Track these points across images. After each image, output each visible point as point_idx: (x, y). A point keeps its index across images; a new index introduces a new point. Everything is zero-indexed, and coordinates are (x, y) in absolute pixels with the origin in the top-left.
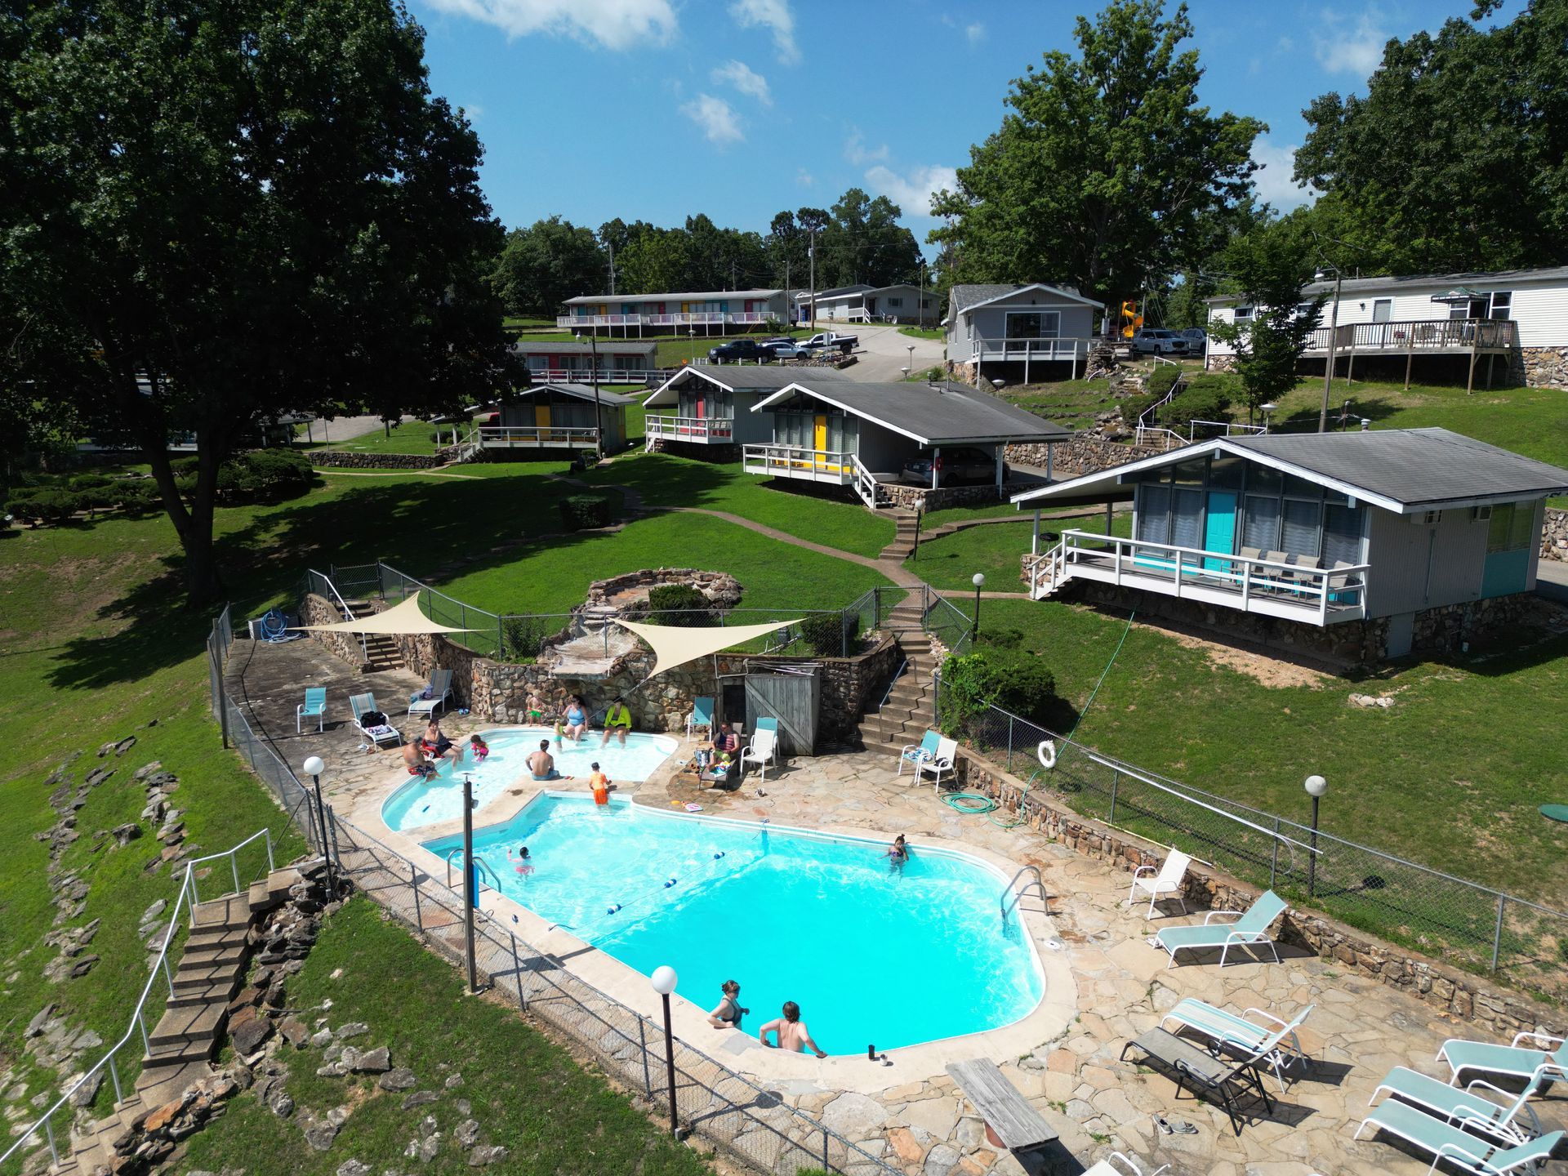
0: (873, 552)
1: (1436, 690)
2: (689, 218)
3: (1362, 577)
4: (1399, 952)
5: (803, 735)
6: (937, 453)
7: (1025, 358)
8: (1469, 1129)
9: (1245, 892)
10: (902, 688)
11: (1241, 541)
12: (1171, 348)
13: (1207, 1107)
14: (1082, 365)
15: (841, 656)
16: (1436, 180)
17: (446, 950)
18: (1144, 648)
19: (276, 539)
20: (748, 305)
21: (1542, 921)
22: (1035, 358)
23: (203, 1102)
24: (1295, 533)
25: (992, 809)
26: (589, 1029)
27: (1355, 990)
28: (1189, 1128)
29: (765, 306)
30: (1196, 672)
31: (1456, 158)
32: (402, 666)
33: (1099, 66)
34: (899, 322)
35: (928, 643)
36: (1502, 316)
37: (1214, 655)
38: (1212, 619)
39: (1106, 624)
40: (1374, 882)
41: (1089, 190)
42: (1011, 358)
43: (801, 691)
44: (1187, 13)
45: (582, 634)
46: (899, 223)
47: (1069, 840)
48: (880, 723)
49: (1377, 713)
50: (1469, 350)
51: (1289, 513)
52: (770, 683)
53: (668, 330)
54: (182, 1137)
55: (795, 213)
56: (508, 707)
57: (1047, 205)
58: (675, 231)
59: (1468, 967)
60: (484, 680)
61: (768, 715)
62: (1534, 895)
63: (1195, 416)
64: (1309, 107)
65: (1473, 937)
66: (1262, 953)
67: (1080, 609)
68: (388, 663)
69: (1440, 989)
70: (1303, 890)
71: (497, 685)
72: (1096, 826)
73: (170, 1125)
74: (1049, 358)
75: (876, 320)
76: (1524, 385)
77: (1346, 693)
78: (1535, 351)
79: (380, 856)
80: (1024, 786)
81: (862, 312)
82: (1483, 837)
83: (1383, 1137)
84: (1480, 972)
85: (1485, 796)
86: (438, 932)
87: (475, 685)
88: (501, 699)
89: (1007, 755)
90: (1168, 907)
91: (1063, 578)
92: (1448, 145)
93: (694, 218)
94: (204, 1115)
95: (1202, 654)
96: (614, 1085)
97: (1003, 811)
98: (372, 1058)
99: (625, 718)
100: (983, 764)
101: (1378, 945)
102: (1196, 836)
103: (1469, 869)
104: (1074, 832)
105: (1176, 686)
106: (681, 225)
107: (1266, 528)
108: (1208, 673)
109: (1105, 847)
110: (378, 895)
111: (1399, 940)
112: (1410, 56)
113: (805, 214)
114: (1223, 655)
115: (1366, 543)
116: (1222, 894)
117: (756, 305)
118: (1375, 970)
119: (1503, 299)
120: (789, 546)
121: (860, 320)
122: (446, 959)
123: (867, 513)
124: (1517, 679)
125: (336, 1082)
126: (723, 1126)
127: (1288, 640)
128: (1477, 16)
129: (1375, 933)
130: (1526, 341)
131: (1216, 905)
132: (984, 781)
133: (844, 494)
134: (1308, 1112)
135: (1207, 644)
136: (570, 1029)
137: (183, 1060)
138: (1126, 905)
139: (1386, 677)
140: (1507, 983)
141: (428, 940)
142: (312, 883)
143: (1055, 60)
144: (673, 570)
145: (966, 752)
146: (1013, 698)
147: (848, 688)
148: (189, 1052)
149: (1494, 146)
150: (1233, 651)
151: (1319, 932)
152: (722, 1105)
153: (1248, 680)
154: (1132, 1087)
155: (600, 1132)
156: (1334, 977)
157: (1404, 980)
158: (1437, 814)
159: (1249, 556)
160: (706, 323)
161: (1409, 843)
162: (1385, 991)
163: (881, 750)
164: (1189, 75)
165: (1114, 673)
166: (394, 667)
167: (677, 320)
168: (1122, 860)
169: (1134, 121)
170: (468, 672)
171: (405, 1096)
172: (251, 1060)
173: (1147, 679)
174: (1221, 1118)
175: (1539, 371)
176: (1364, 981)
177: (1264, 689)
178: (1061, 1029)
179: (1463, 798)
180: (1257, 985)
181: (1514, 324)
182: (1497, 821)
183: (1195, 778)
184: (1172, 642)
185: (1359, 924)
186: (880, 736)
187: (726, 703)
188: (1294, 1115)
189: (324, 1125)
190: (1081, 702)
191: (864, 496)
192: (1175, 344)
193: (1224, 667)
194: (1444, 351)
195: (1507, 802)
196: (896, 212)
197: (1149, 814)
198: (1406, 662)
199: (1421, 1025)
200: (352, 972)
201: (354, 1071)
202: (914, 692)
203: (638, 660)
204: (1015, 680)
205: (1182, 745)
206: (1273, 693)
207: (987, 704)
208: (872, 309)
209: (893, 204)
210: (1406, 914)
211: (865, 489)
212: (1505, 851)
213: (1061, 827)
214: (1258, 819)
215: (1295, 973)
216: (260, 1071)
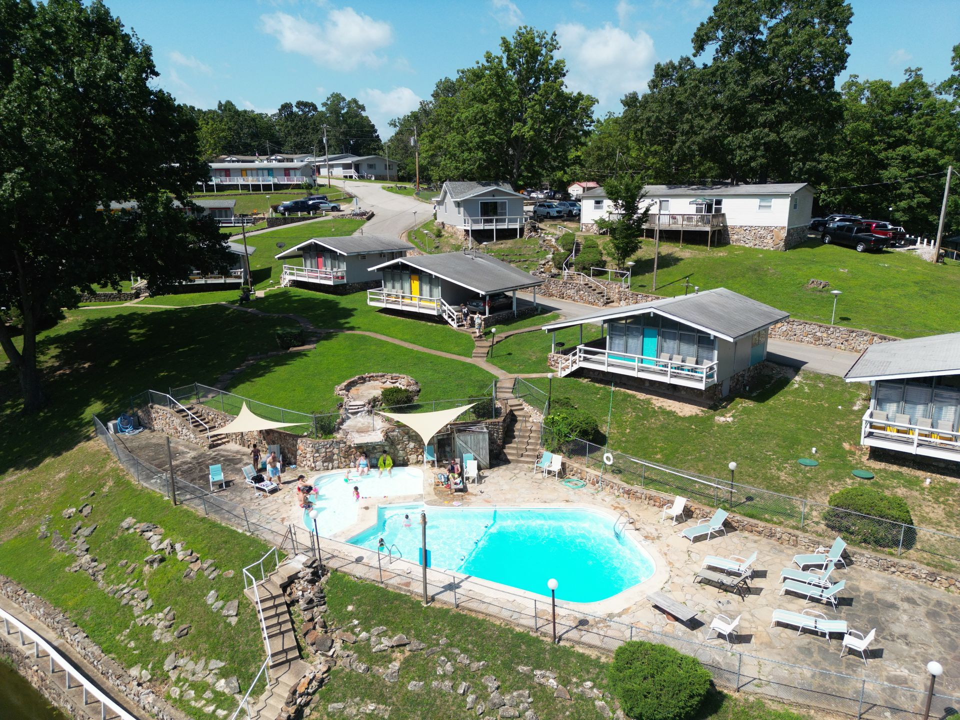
0: (468, 354)
1: (745, 411)
2: (220, 102)
3: (715, 367)
4: (769, 525)
5: (485, 459)
6: (487, 298)
7: (494, 227)
8: (814, 585)
9: (707, 509)
10: (520, 430)
11: (660, 351)
12: (556, 214)
13: (729, 594)
14: (522, 230)
15: (492, 417)
16: (688, 144)
17: (400, 589)
18: (623, 400)
19: (53, 360)
20: (287, 172)
21: (811, 506)
22: (498, 227)
23: (319, 675)
24: (685, 347)
25: (584, 486)
26: (492, 610)
27: (755, 542)
28: (728, 602)
29: (298, 173)
30: (648, 412)
31: (696, 134)
32: (228, 442)
33: (513, 64)
34: (376, 179)
35: (521, 405)
36: (718, 210)
37: (654, 402)
38: (647, 384)
39: (601, 388)
40: (750, 499)
41: (515, 133)
42: (486, 228)
43: (484, 439)
44: (556, 38)
45: (349, 418)
46: (364, 114)
47: (626, 496)
48: (513, 448)
49: (727, 426)
50: (708, 228)
51: (682, 339)
52: (469, 438)
53: (235, 187)
54: (314, 693)
55: (294, 104)
56: (323, 462)
57: (493, 140)
58: (210, 111)
59: (793, 527)
60: (309, 449)
61: (468, 452)
62: (805, 497)
63: (592, 265)
64: (624, 98)
65: (791, 516)
66: (720, 533)
67: (585, 381)
68: (219, 442)
69: (785, 537)
70: (727, 506)
71: (317, 451)
72: (637, 488)
73: (307, 688)
74: (506, 227)
75: (361, 178)
76: (729, 243)
77: (713, 416)
78: (733, 228)
79: (330, 551)
80: (600, 474)
81: (352, 172)
82: (783, 475)
83: (788, 592)
84: (798, 529)
85: (778, 458)
86: (391, 582)
87: (299, 452)
88: (319, 458)
89: (585, 459)
90: (680, 519)
91: (575, 367)
92: (692, 127)
93: (223, 102)
94: (321, 682)
95: (649, 402)
96: (518, 629)
97: (589, 485)
98: (398, 640)
99: (389, 461)
100: (575, 464)
101: (761, 524)
102: (678, 488)
103: (780, 489)
104: (628, 492)
105: (643, 419)
106: (215, 107)
107: (671, 344)
108: (655, 412)
109: (643, 497)
110: (343, 569)
111: (767, 521)
112: (667, 73)
113: (300, 104)
114: (659, 402)
115: (716, 352)
116: (698, 511)
117: (292, 172)
118: (760, 533)
119: (719, 202)
120: (423, 353)
121: (351, 177)
122: (403, 593)
123: (453, 330)
124: (771, 402)
125: (384, 653)
126: (574, 634)
127: (683, 392)
128: (695, 56)
129: (758, 519)
130: (729, 223)
131: (695, 516)
132: (576, 472)
133: (439, 319)
134: (761, 589)
135: (649, 396)
136: (484, 611)
137: (288, 661)
138: (662, 521)
139: (725, 407)
140: (807, 531)
141: (387, 585)
142: (311, 570)
143: (489, 57)
144: (374, 374)
145: (566, 460)
146: (584, 433)
147: (498, 434)
148: (290, 657)
149: (711, 130)
150: (661, 399)
151: (738, 521)
152: (568, 628)
153: (670, 414)
154: (702, 591)
155: (523, 647)
156: (746, 538)
157: (771, 535)
158: (764, 467)
159: (664, 359)
160: (261, 183)
161: (758, 481)
162: (764, 541)
163: (518, 462)
164: (559, 71)
165: (613, 414)
166: (224, 443)
167: (240, 181)
168: (652, 502)
169: (537, 97)
170: (295, 445)
171: (424, 652)
172: (330, 653)
173: (629, 416)
174: (737, 597)
175: (736, 237)
176: (757, 538)
177: (680, 417)
178: (667, 576)
179: (771, 460)
180: (723, 545)
181: (724, 215)
182: (785, 468)
183: (666, 462)
184: (634, 397)
185: (752, 516)
186: (517, 455)
187: (439, 447)
188: (758, 591)
189: (389, 671)
190: (604, 429)
191: (450, 320)
192: (558, 212)
193: (660, 408)
194: (697, 229)
195: (786, 460)
196: (363, 108)
197: (656, 480)
198: (730, 399)
199: (782, 551)
200: (360, 606)
201: (393, 647)
202: (526, 431)
203: (394, 431)
204: (584, 426)
205: (656, 447)
206: (684, 419)
207: (573, 437)
208: (357, 170)
209: (360, 103)
210: (765, 510)
211: (450, 317)
212: (792, 480)
213: (621, 491)
214: (699, 477)
215: (732, 539)
216: (337, 657)
